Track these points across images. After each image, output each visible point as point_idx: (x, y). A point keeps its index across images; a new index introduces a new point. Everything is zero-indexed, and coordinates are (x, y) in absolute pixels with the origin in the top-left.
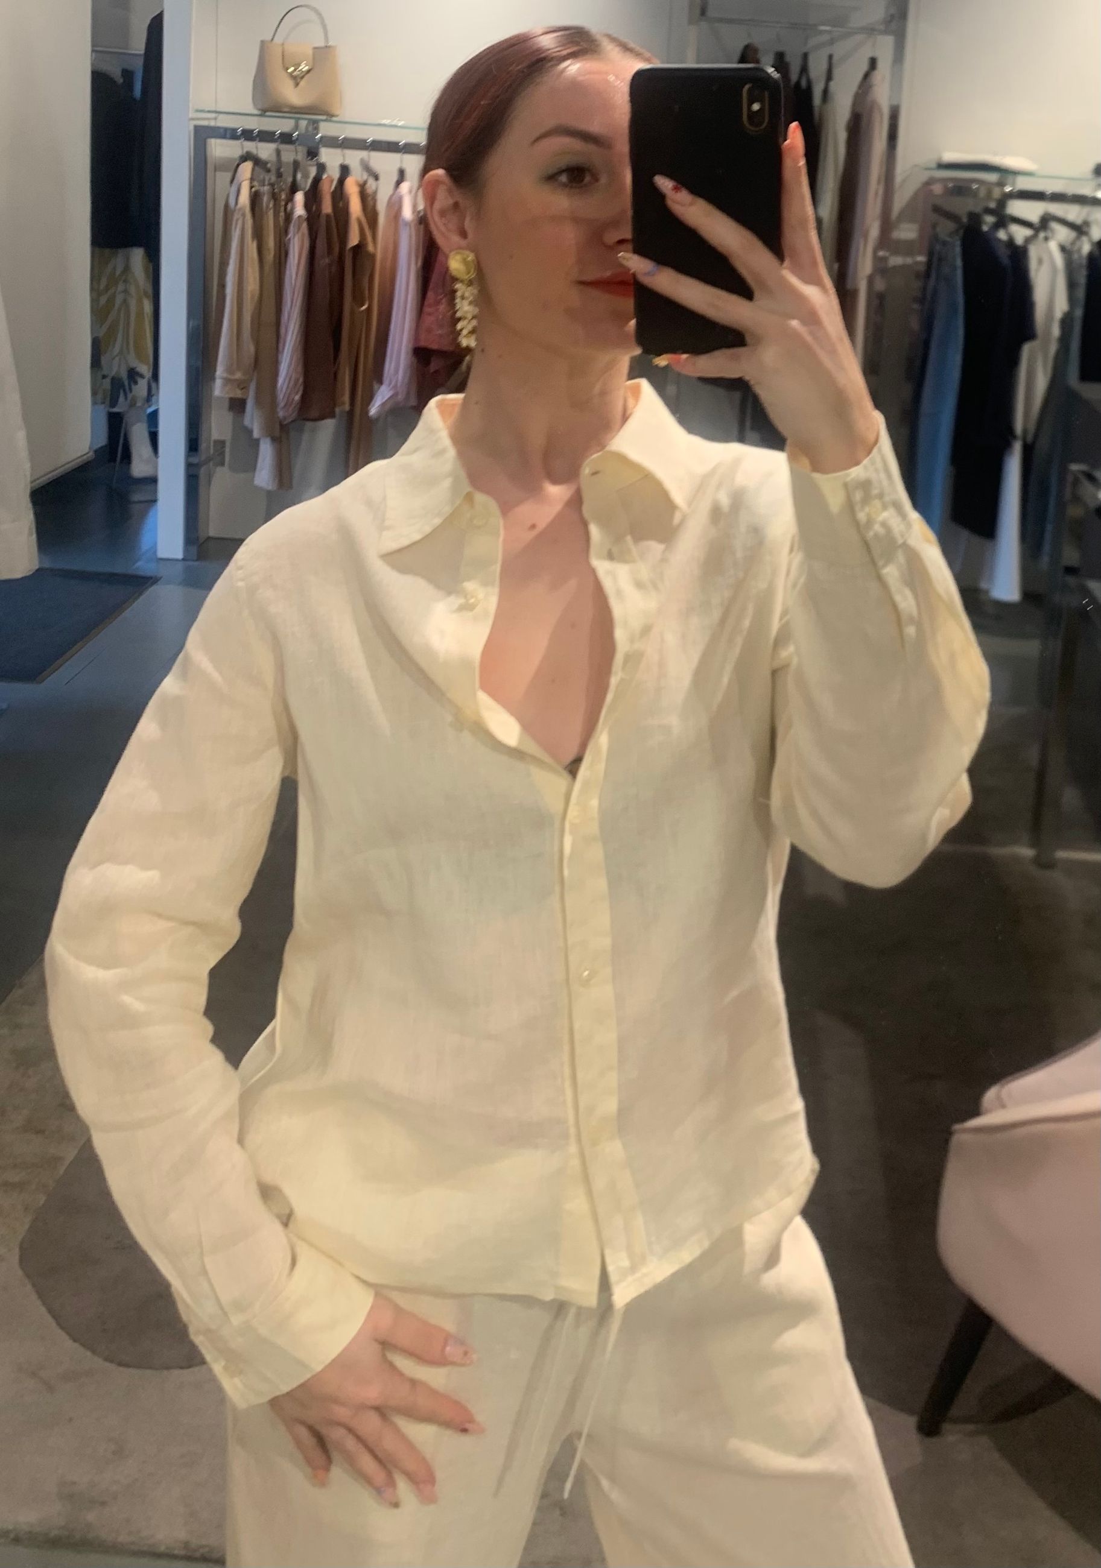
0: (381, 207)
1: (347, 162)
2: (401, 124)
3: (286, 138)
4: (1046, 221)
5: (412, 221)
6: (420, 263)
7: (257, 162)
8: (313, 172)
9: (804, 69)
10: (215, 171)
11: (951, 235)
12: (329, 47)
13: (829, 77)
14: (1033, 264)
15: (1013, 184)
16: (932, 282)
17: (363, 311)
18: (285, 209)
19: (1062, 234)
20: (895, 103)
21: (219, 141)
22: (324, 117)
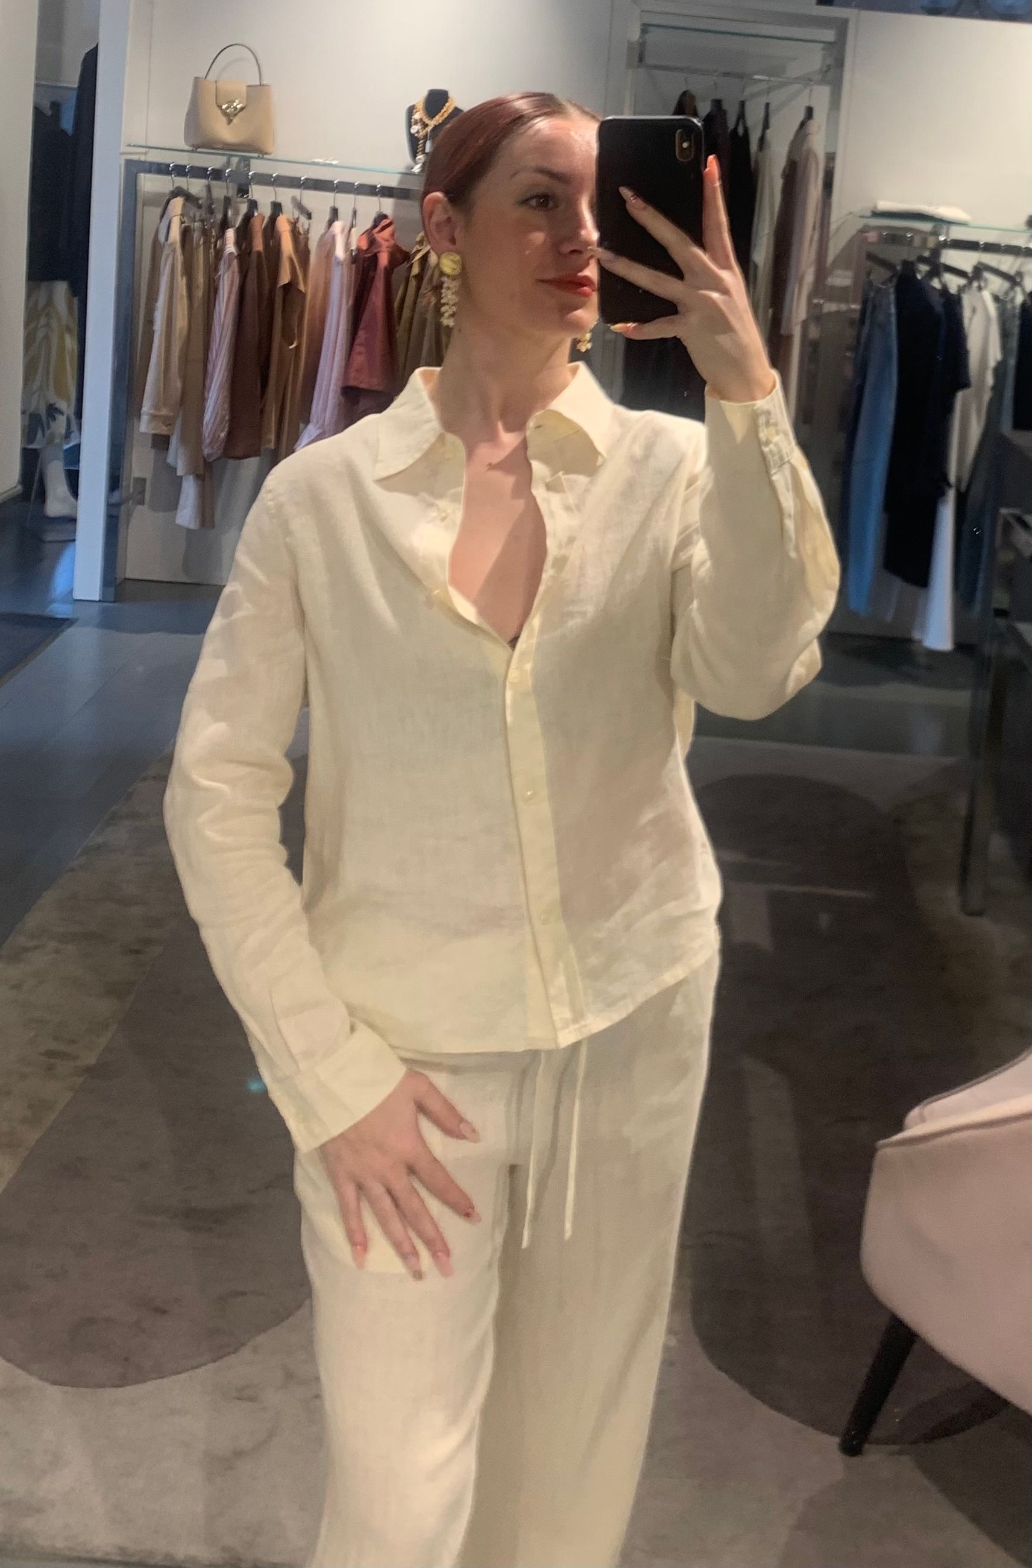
0: (313, 245)
1: (279, 200)
2: (334, 163)
3: (217, 174)
4: (979, 270)
5: (345, 260)
6: (351, 302)
7: (189, 197)
8: (244, 208)
9: (741, 116)
10: (144, 205)
11: (884, 283)
12: (264, 85)
13: (766, 125)
14: (967, 313)
15: (947, 234)
16: (866, 330)
17: (292, 349)
18: (215, 246)
19: (996, 284)
20: (831, 150)
21: (149, 176)
22: (256, 155)
